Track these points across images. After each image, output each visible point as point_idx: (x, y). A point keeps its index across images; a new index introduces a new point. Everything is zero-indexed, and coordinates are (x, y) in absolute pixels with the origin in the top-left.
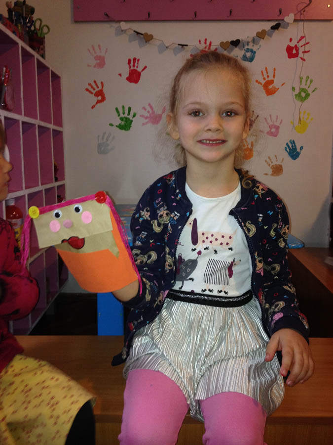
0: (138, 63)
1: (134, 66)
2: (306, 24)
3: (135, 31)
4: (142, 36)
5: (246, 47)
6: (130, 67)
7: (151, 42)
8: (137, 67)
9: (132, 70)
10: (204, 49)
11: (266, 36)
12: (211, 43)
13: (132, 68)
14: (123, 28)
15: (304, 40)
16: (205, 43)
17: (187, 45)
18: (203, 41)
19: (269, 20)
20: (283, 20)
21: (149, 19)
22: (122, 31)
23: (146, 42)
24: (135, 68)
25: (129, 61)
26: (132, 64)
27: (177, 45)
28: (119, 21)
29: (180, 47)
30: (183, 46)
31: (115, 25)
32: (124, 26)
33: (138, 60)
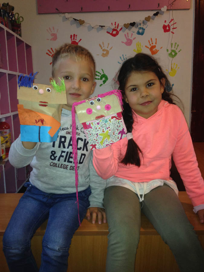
0: (76, 37)
2: (174, 12)
3: (74, 19)
4: (78, 21)
5: (139, 26)
7: (83, 24)
8: (76, 40)
10: (115, 28)
11: (151, 20)
12: (118, 24)
14: (67, 17)
15: (173, 21)
16: (115, 25)
17: (104, 26)
18: (114, 24)
19: (152, 10)
20: (161, 10)
21: (82, 11)
22: (66, 19)
23: (80, 25)
25: (71, 36)
26: (73, 38)
27: (99, 26)
28: (64, 13)
29: (101, 27)
30: (102, 26)
31: (63, 15)
32: (67, 15)
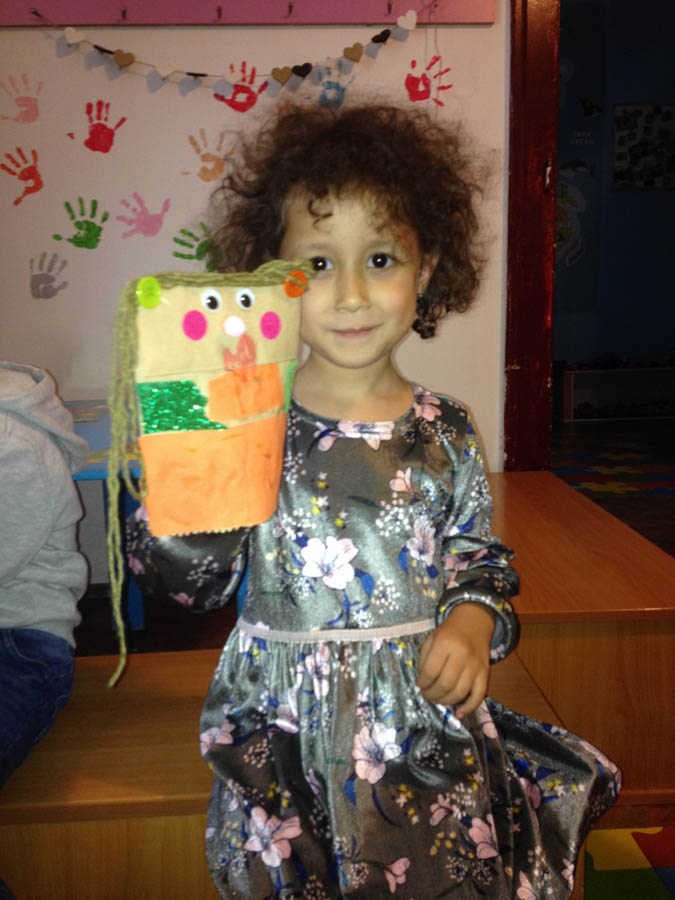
0: (107, 112)
1: (99, 117)
2: (442, 32)
3: (96, 47)
4: (111, 56)
5: (326, 79)
6: (91, 119)
7: (131, 67)
8: (106, 119)
9: (95, 126)
10: (241, 83)
11: (364, 57)
12: (254, 71)
13: (96, 122)
14: (71, 41)
15: (438, 63)
16: (243, 71)
17: (204, 75)
18: (237, 68)
19: (369, 25)
20: (395, 24)
21: (124, 21)
22: (70, 45)
23: (121, 68)
24: (102, 122)
25: (89, 108)
26: (94, 113)
27: (185, 76)
28: (61, 26)
29: (192, 78)
30: (196, 75)
31: (57, 34)
32: (72, 35)
33: (108, 106)
